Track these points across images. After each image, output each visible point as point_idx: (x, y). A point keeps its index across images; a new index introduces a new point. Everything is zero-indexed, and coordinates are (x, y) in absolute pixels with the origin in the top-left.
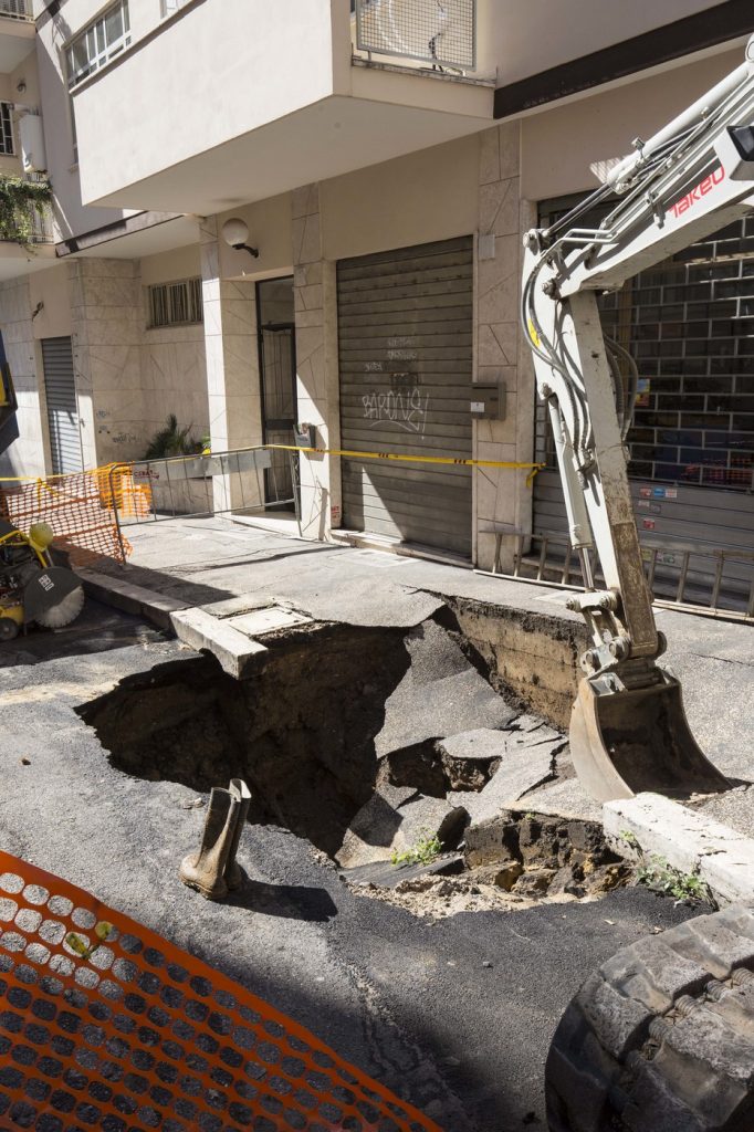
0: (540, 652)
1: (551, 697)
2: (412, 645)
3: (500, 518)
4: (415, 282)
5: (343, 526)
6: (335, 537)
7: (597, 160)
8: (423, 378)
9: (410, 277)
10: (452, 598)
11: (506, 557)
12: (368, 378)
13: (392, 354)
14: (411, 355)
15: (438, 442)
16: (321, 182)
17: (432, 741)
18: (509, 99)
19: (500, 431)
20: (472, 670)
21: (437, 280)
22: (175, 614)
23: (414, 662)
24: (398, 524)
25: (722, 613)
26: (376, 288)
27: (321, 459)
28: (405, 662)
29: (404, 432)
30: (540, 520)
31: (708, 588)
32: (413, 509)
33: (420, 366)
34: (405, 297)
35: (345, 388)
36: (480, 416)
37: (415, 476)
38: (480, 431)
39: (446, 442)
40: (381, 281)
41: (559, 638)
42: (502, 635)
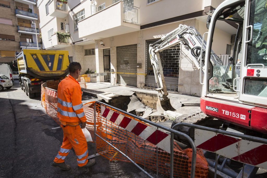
0: (148, 98)
1: (150, 104)
2: (131, 98)
3: (141, 81)
4: (128, 50)
5: (117, 83)
6: (116, 85)
7: (154, 35)
8: (130, 63)
9: (128, 49)
10: (136, 92)
11: (142, 86)
12: (121, 63)
13: (125, 59)
14: (128, 60)
15: (132, 71)
16: (115, 36)
17: (134, 110)
18: (142, 27)
19: (141, 70)
20: (139, 101)
21: (132, 50)
22: (97, 95)
23: (131, 100)
24: (126, 83)
25: (171, 92)
26: (122, 50)
27: (114, 74)
28: (130, 100)
29: (126, 70)
30: (147, 81)
31: (169, 89)
32: (128, 81)
33: (129, 61)
34: (127, 52)
35: (118, 64)
36: (138, 68)
37: (128, 76)
38: (138, 70)
39: (133, 71)
40: (123, 50)
41: (151, 96)
42: (143, 96)
